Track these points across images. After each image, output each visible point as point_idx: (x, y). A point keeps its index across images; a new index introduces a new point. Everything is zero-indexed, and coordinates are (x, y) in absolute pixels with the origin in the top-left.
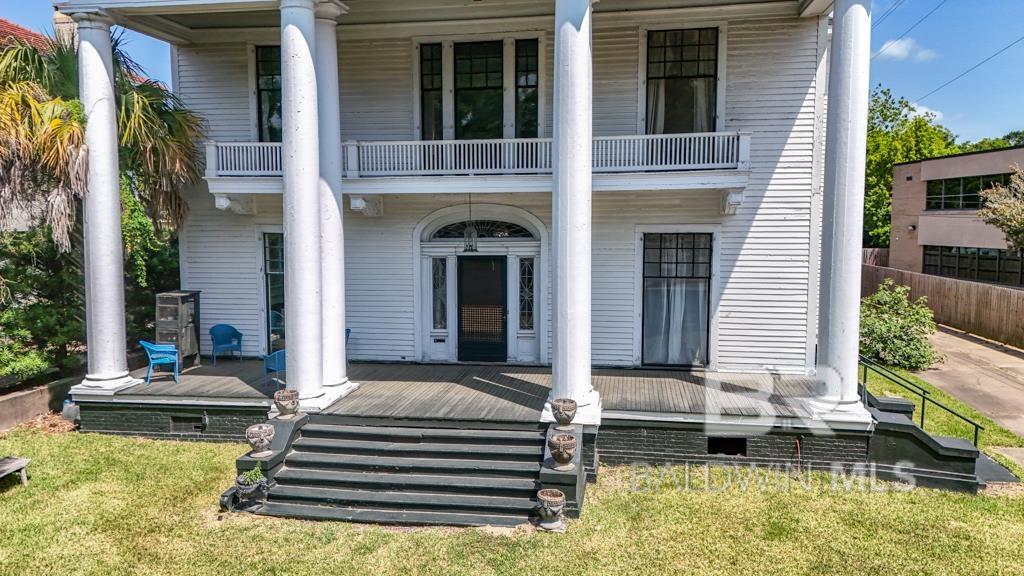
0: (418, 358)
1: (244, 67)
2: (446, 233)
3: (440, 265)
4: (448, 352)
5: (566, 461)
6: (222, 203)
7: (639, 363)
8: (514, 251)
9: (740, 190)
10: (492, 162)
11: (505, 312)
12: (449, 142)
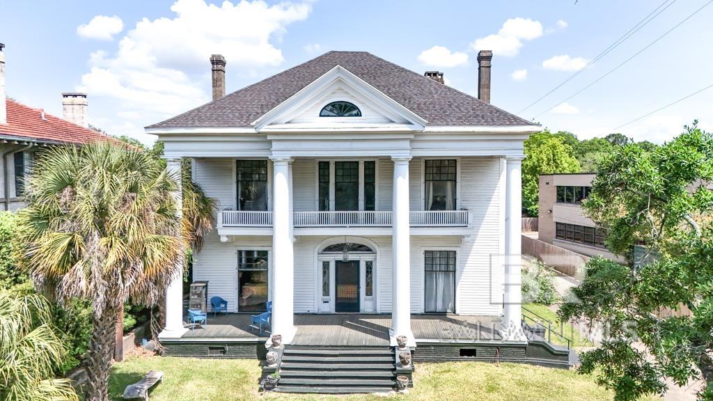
0: (316, 312)
1: (231, 170)
2: (330, 249)
3: (326, 265)
4: (330, 308)
5: (406, 364)
6: (224, 239)
7: (423, 312)
8: (363, 258)
9: (468, 236)
10: (354, 220)
11: (359, 288)
12: (332, 213)
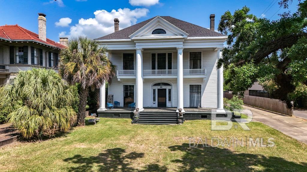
0: (151, 107)
1: (121, 57)
2: (155, 85)
3: (154, 90)
4: (156, 105)
5: (181, 116)
6: (119, 80)
7: (189, 107)
8: (167, 88)
9: (205, 78)
10: (164, 73)
11: (166, 98)
12: (156, 70)
